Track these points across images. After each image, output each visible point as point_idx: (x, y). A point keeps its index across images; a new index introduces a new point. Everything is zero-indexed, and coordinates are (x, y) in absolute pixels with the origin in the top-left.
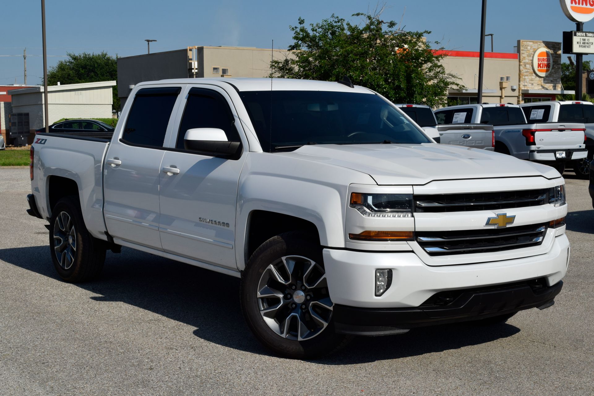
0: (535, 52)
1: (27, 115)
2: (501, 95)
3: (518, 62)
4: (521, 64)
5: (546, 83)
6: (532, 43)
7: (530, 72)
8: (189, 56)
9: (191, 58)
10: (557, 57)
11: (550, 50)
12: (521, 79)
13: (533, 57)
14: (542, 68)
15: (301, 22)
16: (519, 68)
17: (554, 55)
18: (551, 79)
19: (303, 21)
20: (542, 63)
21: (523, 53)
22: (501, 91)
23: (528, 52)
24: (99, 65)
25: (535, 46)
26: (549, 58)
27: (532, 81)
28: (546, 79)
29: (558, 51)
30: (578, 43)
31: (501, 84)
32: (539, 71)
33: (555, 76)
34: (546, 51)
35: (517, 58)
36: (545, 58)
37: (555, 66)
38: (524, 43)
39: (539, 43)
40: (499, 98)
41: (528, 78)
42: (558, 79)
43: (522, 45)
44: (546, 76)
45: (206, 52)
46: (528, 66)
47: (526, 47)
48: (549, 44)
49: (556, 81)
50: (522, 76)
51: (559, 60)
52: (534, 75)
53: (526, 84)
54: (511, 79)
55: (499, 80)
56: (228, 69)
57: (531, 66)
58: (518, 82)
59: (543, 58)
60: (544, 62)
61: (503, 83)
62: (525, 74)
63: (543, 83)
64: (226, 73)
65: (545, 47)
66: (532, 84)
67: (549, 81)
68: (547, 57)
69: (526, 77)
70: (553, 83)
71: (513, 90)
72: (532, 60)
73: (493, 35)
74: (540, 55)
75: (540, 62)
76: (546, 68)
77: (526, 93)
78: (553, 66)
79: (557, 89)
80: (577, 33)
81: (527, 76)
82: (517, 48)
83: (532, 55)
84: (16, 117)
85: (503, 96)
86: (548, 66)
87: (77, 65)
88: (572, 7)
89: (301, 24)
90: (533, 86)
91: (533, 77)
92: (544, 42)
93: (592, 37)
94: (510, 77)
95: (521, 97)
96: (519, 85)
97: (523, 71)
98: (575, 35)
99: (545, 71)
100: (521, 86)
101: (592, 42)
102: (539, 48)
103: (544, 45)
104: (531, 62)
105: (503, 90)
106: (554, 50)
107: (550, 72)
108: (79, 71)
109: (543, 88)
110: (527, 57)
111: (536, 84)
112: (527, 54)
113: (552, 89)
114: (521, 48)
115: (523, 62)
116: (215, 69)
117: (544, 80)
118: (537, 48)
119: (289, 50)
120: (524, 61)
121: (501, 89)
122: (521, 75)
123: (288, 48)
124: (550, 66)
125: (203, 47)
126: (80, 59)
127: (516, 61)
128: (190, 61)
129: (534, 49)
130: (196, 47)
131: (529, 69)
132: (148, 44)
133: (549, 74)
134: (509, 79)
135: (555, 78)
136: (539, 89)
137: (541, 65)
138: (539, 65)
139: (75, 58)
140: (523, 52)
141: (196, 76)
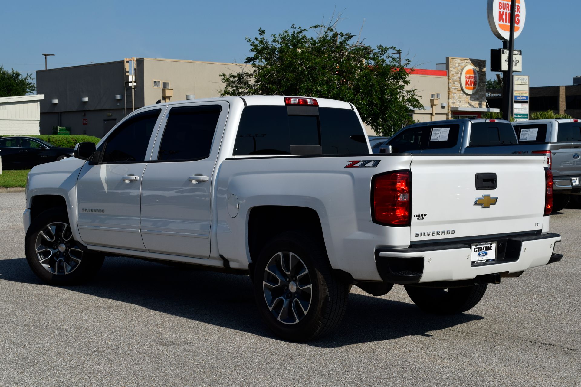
0: (462, 70)
2: (431, 113)
3: (447, 79)
4: (450, 81)
5: (473, 101)
6: (460, 60)
7: (458, 90)
8: (126, 68)
9: (128, 70)
10: (482, 75)
11: (476, 68)
12: (450, 96)
13: (461, 75)
14: (469, 86)
15: (262, 33)
16: (448, 85)
17: (480, 73)
18: (477, 96)
19: (263, 31)
20: (469, 80)
21: (452, 71)
22: (431, 108)
23: (456, 69)
25: (463, 63)
26: (475, 75)
27: (460, 98)
28: (474, 97)
29: (483, 69)
30: (505, 61)
31: (432, 101)
32: (467, 88)
33: (480, 94)
34: (473, 68)
35: (446, 76)
36: (472, 75)
37: (480, 84)
38: (453, 60)
39: (466, 60)
40: (430, 115)
41: (456, 96)
42: (484, 96)
43: (451, 62)
44: (473, 94)
45: (146, 64)
46: (457, 84)
47: (454, 64)
48: (475, 62)
49: (482, 99)
50: (451, 94)
51: (484, 78)
52: (462, 92)
53: (455, 101)
54: (441, 97)
55: (430, 98)
56: (169, 83)
57: (459, 83)
58: (447, 99)
59: (470, 75)
60: (471, 80)
61: (434, 100)
62: (453, 91)
63: (470, 100)
64: (167, 86)
65: (471, 65)
66: (460, 102)
67: (475, 99)
68: (474, 74)
69: (455, 95)
70: (479, 100)
71: (443, 107)
72: (460, 78)
73: (401, 54)
74: (468, 72)
75: (467, 80)
76: (473, 86)
77: (454, 111)
78: (479, 83)
79: (482, 107)
80: (505, 51)
81: (456, 93)
82: (445, 65)
83: (460, 73)
85: (434, 114)
86: (475, 83)
88: (500, 25)
89: (261, 35)
90: (461, 104)
91: (461, 95)
92: (471, 60)
93: (518, 55)
94: (439, 94)
95: (450, 114)
96: (448, 102)
97: (452, 88)
98: (503, 53)
99: (472, 88)
100: (450, 104)
101: (518, 60)
102: (467, 65)
103: (471, 63)
104: (459, 79)
105: (434, 107)
106: (479, 68)
107: (476, 90)
109: (470, 105)
110: (455, 75)
111: (464, 102)
112: (456, 71)
113: (478, 107)
114: (450, 65)
115: (451, 79)
116: (155, 82)
117: (471, 98)
118: (464, 65)
119: (246, 62)
120: (453, 78)
121: (432, 106)
122: (450, 92)
123: (245, 61)
124: (476, 83)
125: (143, 58)
127: (445, 78)
128: (127, 74)
129: (461, 66)
130: (135, 59)
131: (457, 87)
132: (46, 58)
133: (475, 92)
134: (438, 96)
135: (480, 96)
136: (466, 107)
137: (469, 83)
138: (467, 83)
140: (451, 69)
141: (134, 90)
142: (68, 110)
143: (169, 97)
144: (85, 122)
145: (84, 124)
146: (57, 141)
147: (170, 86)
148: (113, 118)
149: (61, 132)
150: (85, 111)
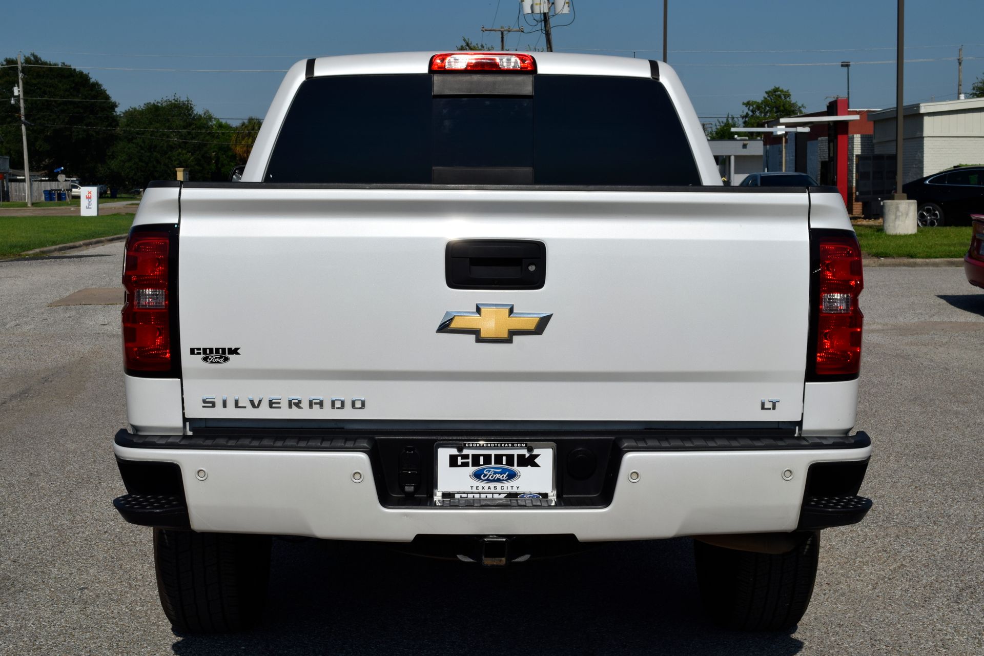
1: (894, 157)
84: (870, 162)
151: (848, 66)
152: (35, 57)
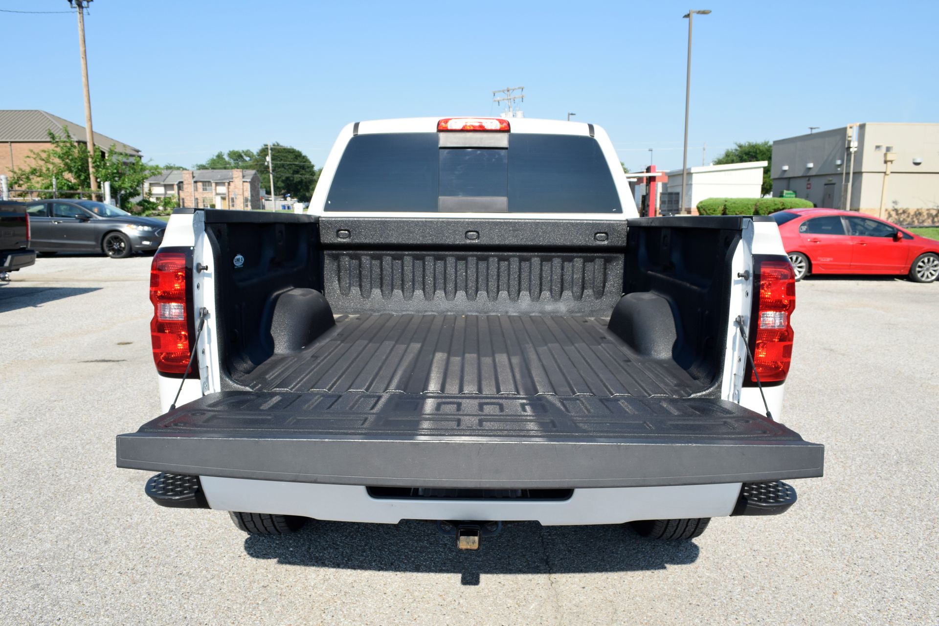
1: (678, 194)
8: (848, 134)
9: (851, 136)
24: (761, 151)
45: (868, 129)
56: (892, 147)
64: (890, 151)
84: (667, 196)
87: (741, 152)
108: (742, 157)
116: (878, 147)
125: (866, 123)
126: (745, 147)
128: (849, 140)
130: (858, 124)
139: (740, 146)
141: (855, 155)
142: (796, 175)
143: (891, 161)
144: (809, 186)
145: (808, 188)
146: (764, 203)
147: (894, 151)
148: (833, 182)
149: (787, 196)
150: (810, 177)
151: (651, 150)
152: (277, 143)
